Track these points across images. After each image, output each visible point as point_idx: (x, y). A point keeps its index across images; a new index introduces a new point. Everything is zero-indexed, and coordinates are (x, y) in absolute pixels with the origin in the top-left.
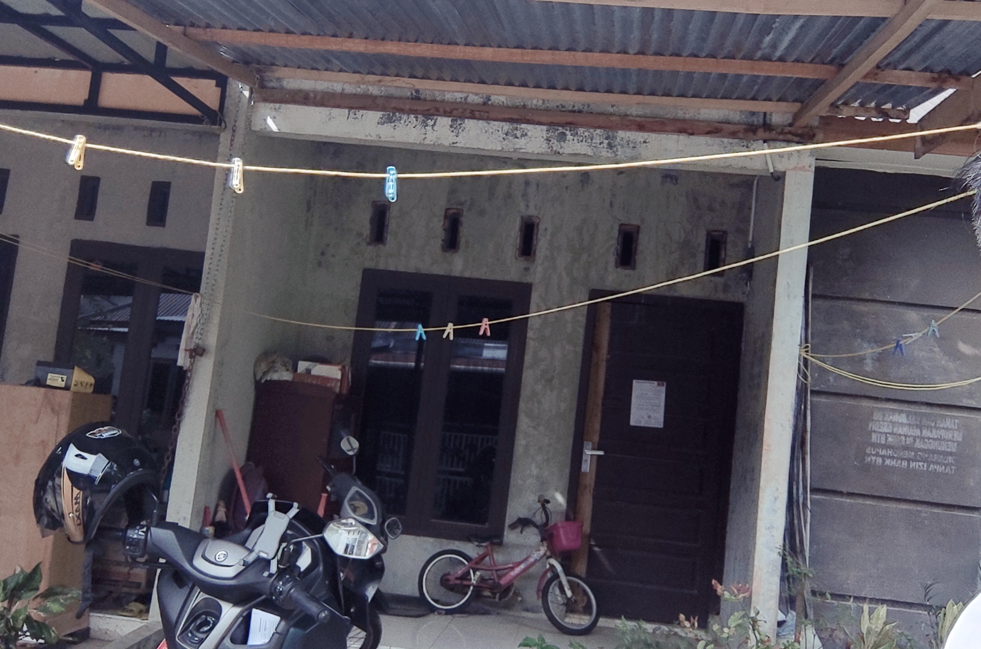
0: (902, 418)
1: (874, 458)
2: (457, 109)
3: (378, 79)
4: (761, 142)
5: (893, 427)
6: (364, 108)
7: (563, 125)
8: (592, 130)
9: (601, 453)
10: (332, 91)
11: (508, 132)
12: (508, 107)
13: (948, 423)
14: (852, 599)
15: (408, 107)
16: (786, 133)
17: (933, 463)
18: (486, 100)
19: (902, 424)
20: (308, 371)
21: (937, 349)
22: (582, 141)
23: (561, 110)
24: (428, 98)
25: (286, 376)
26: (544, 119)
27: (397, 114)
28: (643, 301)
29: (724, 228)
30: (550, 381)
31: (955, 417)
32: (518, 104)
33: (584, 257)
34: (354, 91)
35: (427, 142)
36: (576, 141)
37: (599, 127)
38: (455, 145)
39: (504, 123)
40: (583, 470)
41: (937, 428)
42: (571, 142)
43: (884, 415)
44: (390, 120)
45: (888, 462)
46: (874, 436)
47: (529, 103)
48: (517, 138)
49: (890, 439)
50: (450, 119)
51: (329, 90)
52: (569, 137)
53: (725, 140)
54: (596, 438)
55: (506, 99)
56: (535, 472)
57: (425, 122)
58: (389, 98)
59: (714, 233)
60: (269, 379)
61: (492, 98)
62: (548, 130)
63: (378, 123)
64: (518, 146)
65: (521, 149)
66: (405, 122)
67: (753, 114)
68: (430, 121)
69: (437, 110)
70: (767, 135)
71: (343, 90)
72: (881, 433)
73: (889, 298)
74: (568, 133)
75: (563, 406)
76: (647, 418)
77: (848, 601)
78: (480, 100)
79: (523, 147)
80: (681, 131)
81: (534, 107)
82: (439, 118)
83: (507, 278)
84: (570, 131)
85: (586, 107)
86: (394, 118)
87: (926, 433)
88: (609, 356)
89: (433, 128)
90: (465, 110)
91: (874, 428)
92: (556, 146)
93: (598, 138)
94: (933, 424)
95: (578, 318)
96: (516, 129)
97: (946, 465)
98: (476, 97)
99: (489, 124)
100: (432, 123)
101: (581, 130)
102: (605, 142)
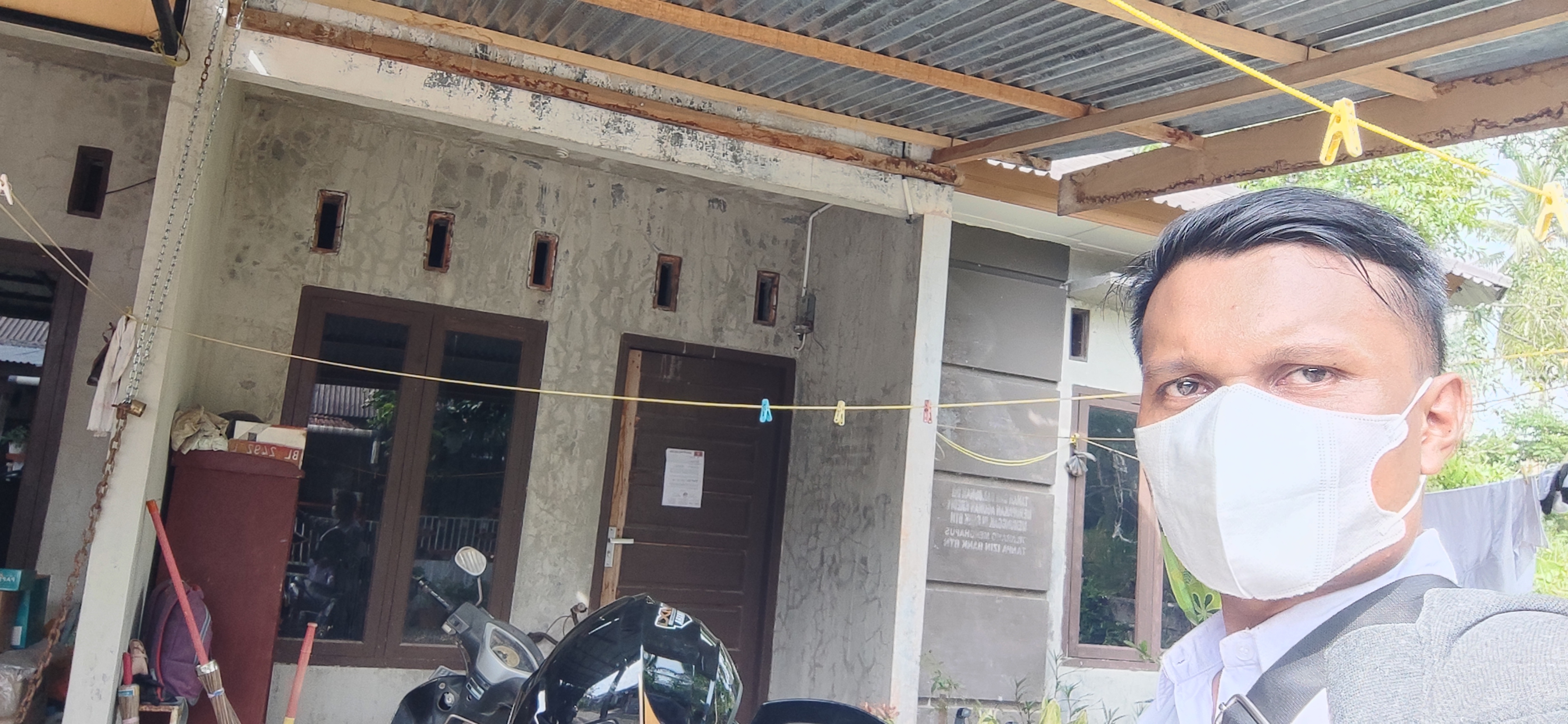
0: (978, 496)
1: (952, 540)
2: (544, 83)
3: (439, 23)
4: (900, 177)
5: (970, 505)
6: (408, 60)
7: (679, 124)
8: (714, 136)
9: (630, 541)
10: (355, 28)
11: (608, 123)
12: (608, 89)
13: (1019, 501)
14: (929, 701)
15: (474, 68)
16: (928, 171)
17: (1008, 544)
18: (580, 76)
19: (978, 502)
20: (252, 437)
21: (1009, 420)
22: (701, 148)
23: (675, 104)
24: (500, 60)
25: (220, 444)
26: (658, 113)
27: (453, 75)
28: (684, 352)
29: (775, 270)
30: (569, 449)
31: (1026, 494)
32: (622, 88)
33: (615, 291)
34: (389, 34)
35: (497, 121)
36: (694, 147)
37: (724, 134)
38: (537, 131)
39: (603, 111)
40: (606, 565)
41: (1010, 506)
42: (689, 148)
43: (962, 492)
44: (443, 83)
45: (965, 544)
46: (953, 516)
47: (636, 90)
48: (621, 133)
49: (967, 519)
50: (531, 94)
51: (350, 26)
52: (686, 141)
53: (863, 170)
54: (621, 523)
55: (607, 79)
56: (548, 569)
57: (494, 93)
58: (445, 52)
59: (765, 274)
60: (193, 448)
61: (589, 74)
62: (661, 129)
63: (425, 85)
65: (625, 148)
66: (465, 89)
67: (892, 142)
68: (501, 92)
69: (516, 78)
70: (909, 170)
71: (372, 28)
72: (960, 512)
73: (966, 363)
74: (684, 135)
75: (586, 482)
76: (682, 497)
77: (926, 704)
78: (573, 76)
79: (629, 146)
80: (820, 152)
81: (641, 95)
82: (514, 90)
83: (516, 313)
84: (688, 133)
85: (707, 105)
86: (449, 81)
87: (1000, 511)
88: (638, 418)
89: (505, 102)
90: (555, 85)
91: (954, 507)
92: (670, 151)
93: (721, 147)
94: (1006, 502)
95: (606, 370)
96: (620, 120)
97: (1018, 546)
98: (567, 69)
99: (583, 108)
100: (505, 96)
101: (701, 134)
102: (731, 153)
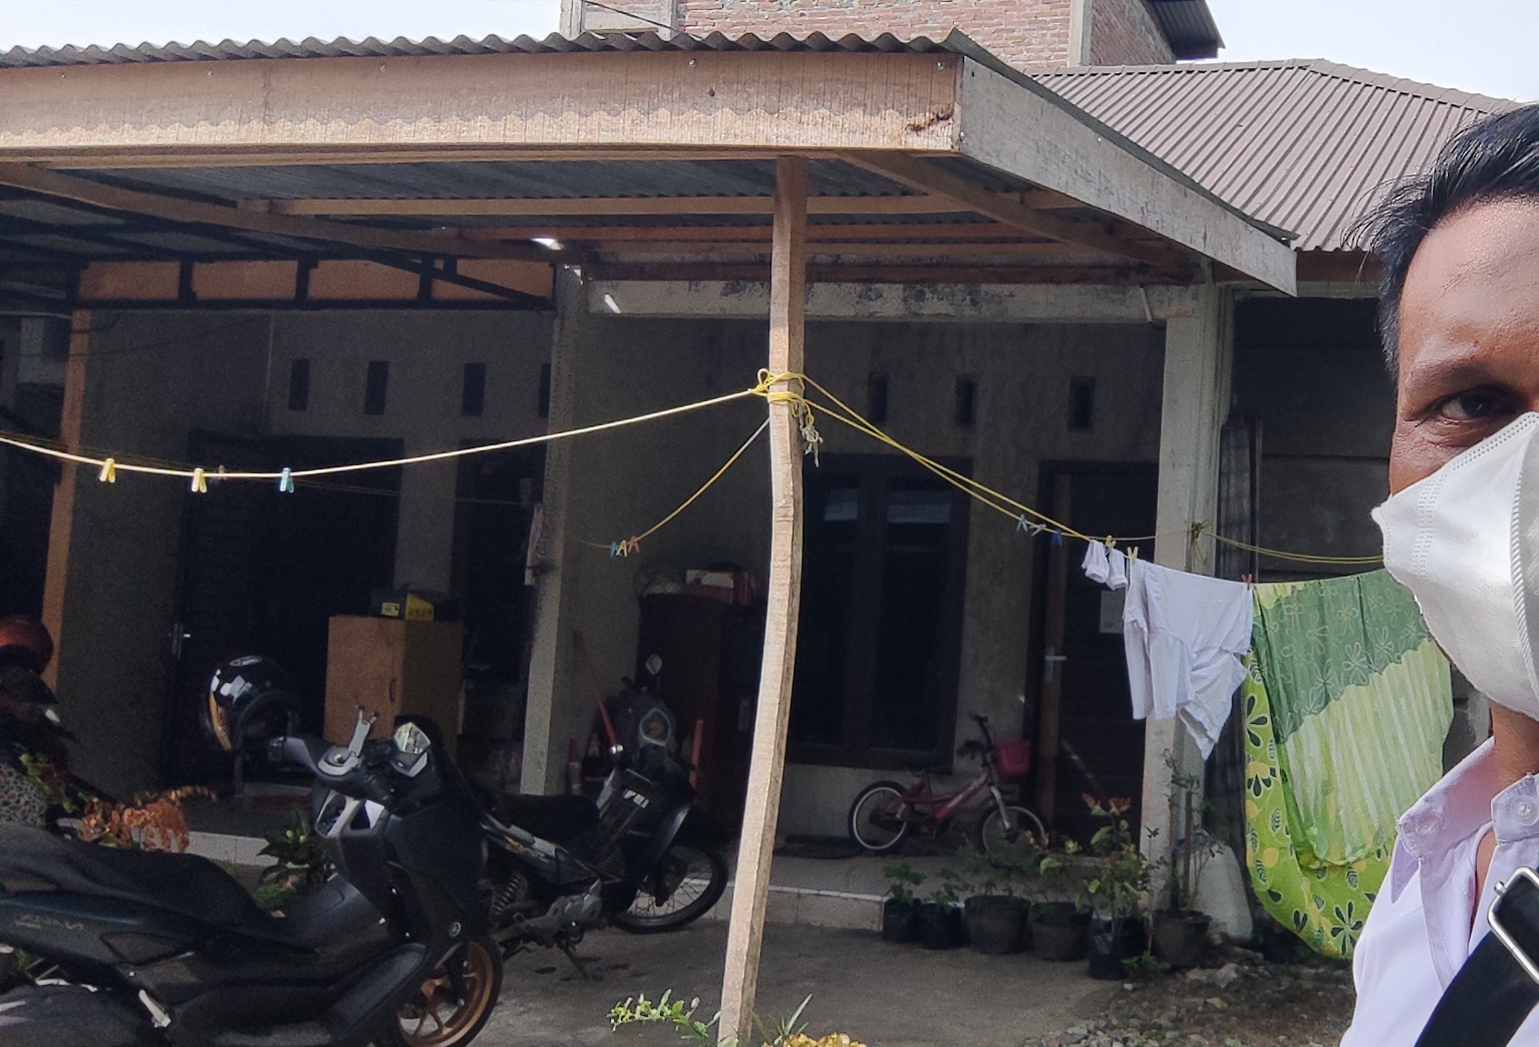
4: (1137, 287)
6: (706, 278)
7: (922, 281)
8: (953, 285)
9: (1066, 658)
11: (861, 294)
12: (860, 265)
20: (698, 580)
22: (942, 299)
25: (671, 588)
26: (900, 276)
27: (741, 282)
30: (998, 574)
33: (1032, 419)
34: (695, 260)
36: (935, 300)
37: (960, 282)
39: (856, 285)
42: (931, 300)
44: (734, 290)
47: (882, 259)
48: (871, 300)
51: (668, 261)
52: (929, 295)
53: (1099, 287)
54: (1060, 641)
58: (731, 264)
60: (654, 593)
61: (843, 257)
62: (905, 289)
63: (722, 294)
64: (872, 310)
65: (876, 312)
66: (750, 291)
71: (683, 259)
74: (926, 290)
78: (830, 260)
79: (879, 310)
81: (887, 263)
83: (945, 453)
84: (929, 288)
85: (945, 258)
86: (739, 287)
92: (915, 307)
93: (960, 294)
95: (1028, 497)
96: (870, 290)
98: (825, 258)
99: (839, 286)
101: (940, 286)
102: (968, 298)
